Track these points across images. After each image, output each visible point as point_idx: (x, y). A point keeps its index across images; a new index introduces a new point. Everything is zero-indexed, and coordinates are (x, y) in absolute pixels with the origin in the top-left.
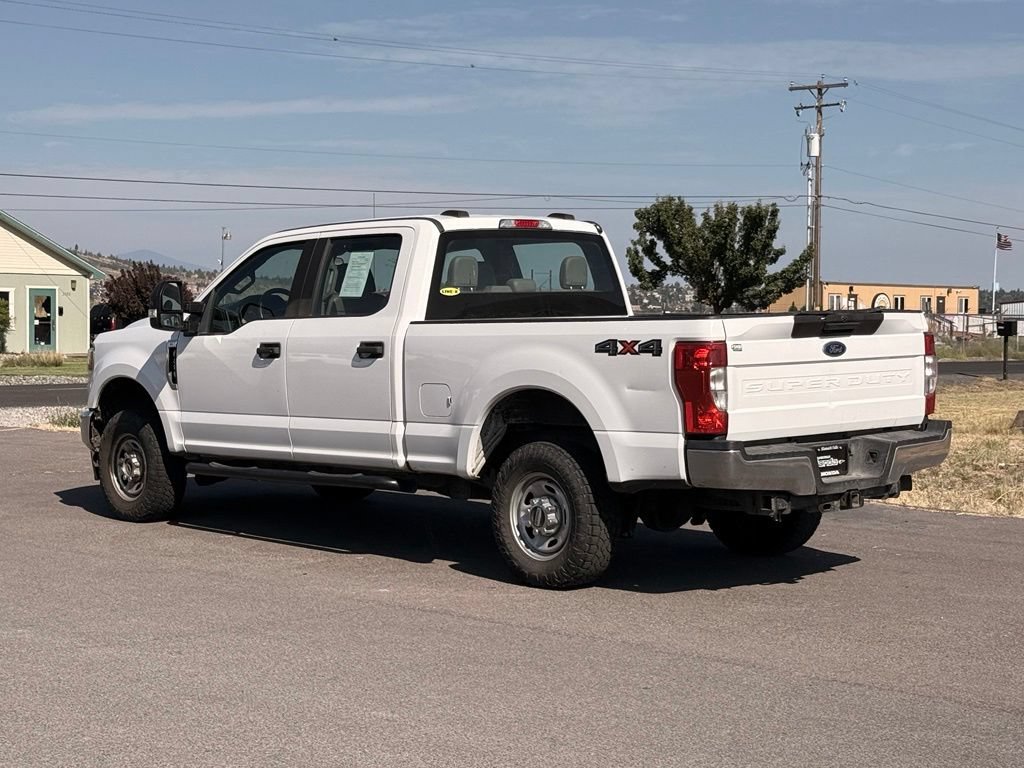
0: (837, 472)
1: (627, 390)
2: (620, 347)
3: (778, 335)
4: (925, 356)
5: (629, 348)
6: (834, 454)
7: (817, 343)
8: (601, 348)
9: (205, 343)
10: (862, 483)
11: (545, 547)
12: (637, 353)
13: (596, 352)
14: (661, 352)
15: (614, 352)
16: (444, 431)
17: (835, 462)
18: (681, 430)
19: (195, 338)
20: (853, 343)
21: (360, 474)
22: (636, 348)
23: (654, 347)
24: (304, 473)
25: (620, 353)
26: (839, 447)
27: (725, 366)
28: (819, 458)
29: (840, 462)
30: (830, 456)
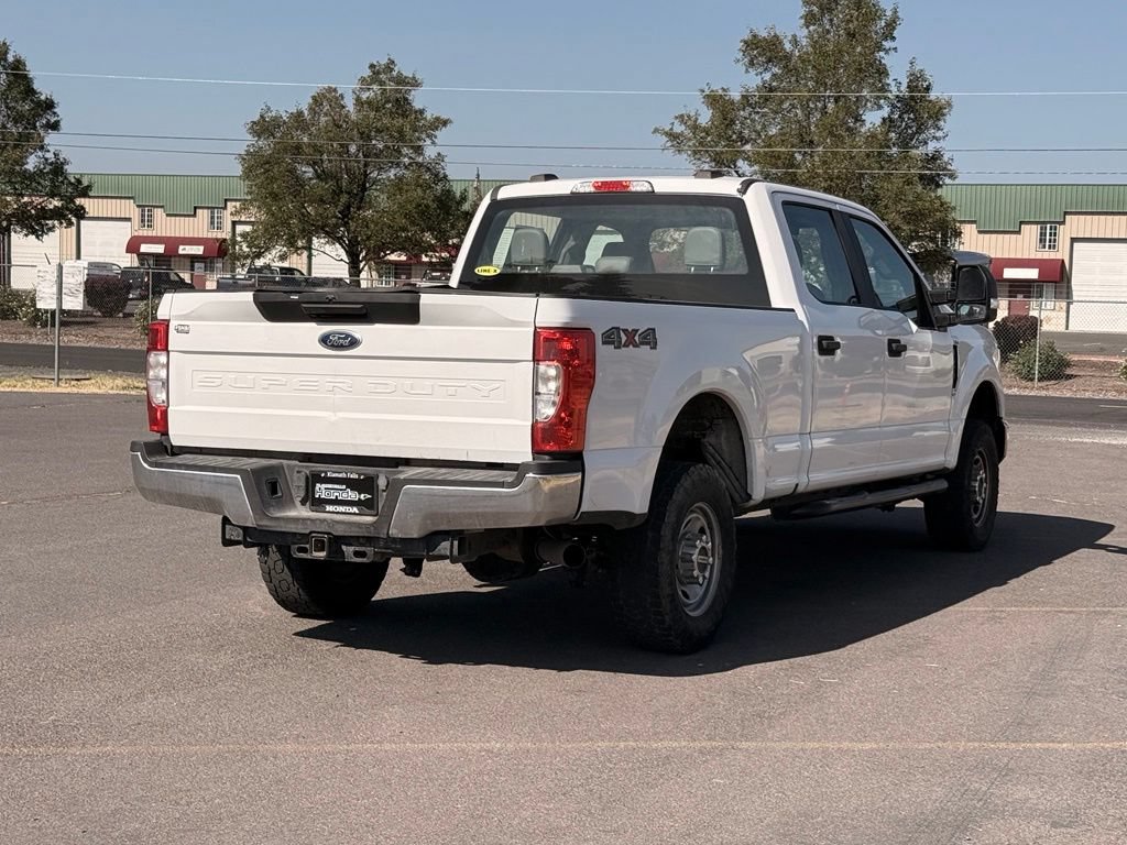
0: (355, 510)
3: (237, 315)
4: (536, 360)
6: (352, 484)
7: (310, 332)
10: (337, 526)
17: (353, 495)
20: (372, 335)
26: (359, 476)
27: (168, 352)
28: (324, 486)
29: (362, 496)
30: (344, 487)
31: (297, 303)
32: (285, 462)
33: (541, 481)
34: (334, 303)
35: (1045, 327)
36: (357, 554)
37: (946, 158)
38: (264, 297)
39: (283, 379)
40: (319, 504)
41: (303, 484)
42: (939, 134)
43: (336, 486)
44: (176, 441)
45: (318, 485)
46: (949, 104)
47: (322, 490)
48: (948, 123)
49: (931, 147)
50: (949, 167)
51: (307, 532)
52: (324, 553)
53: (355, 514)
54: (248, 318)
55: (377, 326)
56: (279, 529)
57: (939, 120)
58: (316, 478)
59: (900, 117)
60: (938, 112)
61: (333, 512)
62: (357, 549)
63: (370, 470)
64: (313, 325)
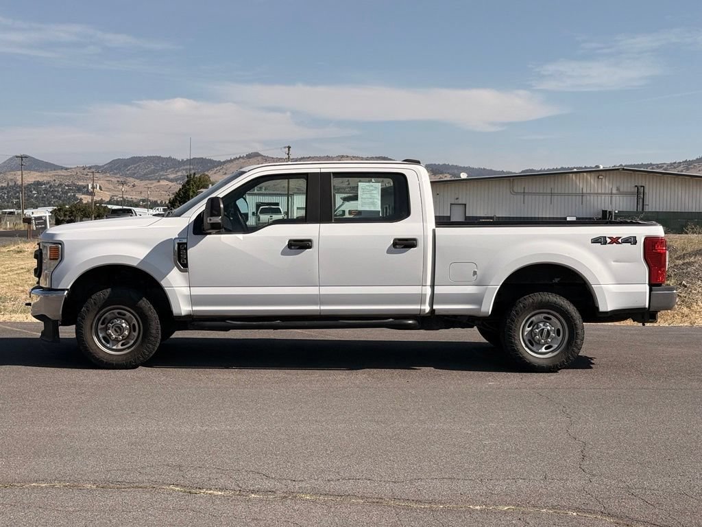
1: (613, 263)
2: (609, 240)
5: (615, 241)
8: (595, 241)
9: (222, 239)
11: (543, 350)
12: (620, 243)
13: (592, 243)
14: (636, 242)
15: (605, 243)
16: (471, 290)
18: (647, 282)
19: (208, 236)
21: (391, 320)
22: (620, 240)
23: (632, 240)
24: (336, 322)
25: (609, 243)
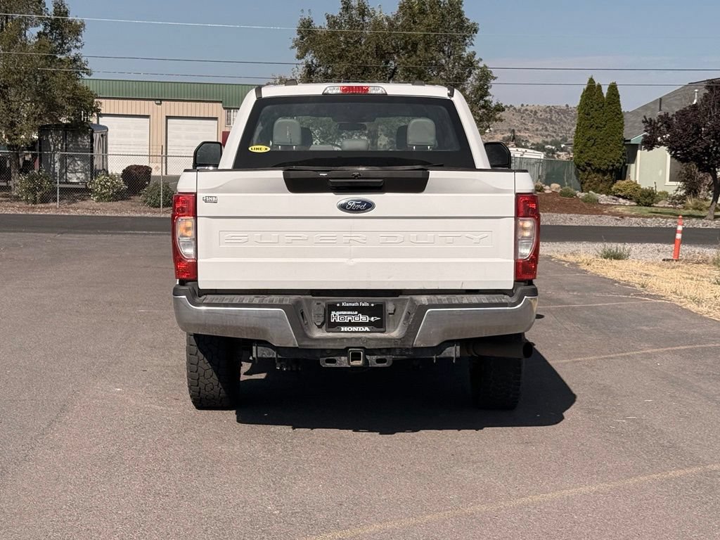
0: (367, 329)
4: (518, 216)
6: (361, 310)
7: (330, 200)
17: (364, 318)
20: (385, 202)
26: (370, 304)
27: (196, 217)
28: (338, 313)
29: (372, 319)
30: (356, 313)
31: (326, 179)
32: (302, 297)
33: (532, 301)
34: (358, 179)
35: (154, 173)
36: (378, 361)
37: (83, 60)
38: (293, 175)
39: (305, 235)
40: (335, 326)
41: (322, 312)
42: (78, 44)
43: (349, 313)
44: (202, 286)
45: (333, 313)
46: (83, 24)
47: (336, 316)
48: (85, 36)
49: (73, 53)
50: (86, 67)
51: (344, 347)
52: (361, 362)
53: (366, 332)
54: (275, 189)
55: (387, 195)
56: (318, 347)
57: (78, 35)
58: (333, 307)
59: (50, 32)
60: (76, 30)
61: (348, 332)
62: (379, 357)
63: (379, 300)
64: (332, 194)
